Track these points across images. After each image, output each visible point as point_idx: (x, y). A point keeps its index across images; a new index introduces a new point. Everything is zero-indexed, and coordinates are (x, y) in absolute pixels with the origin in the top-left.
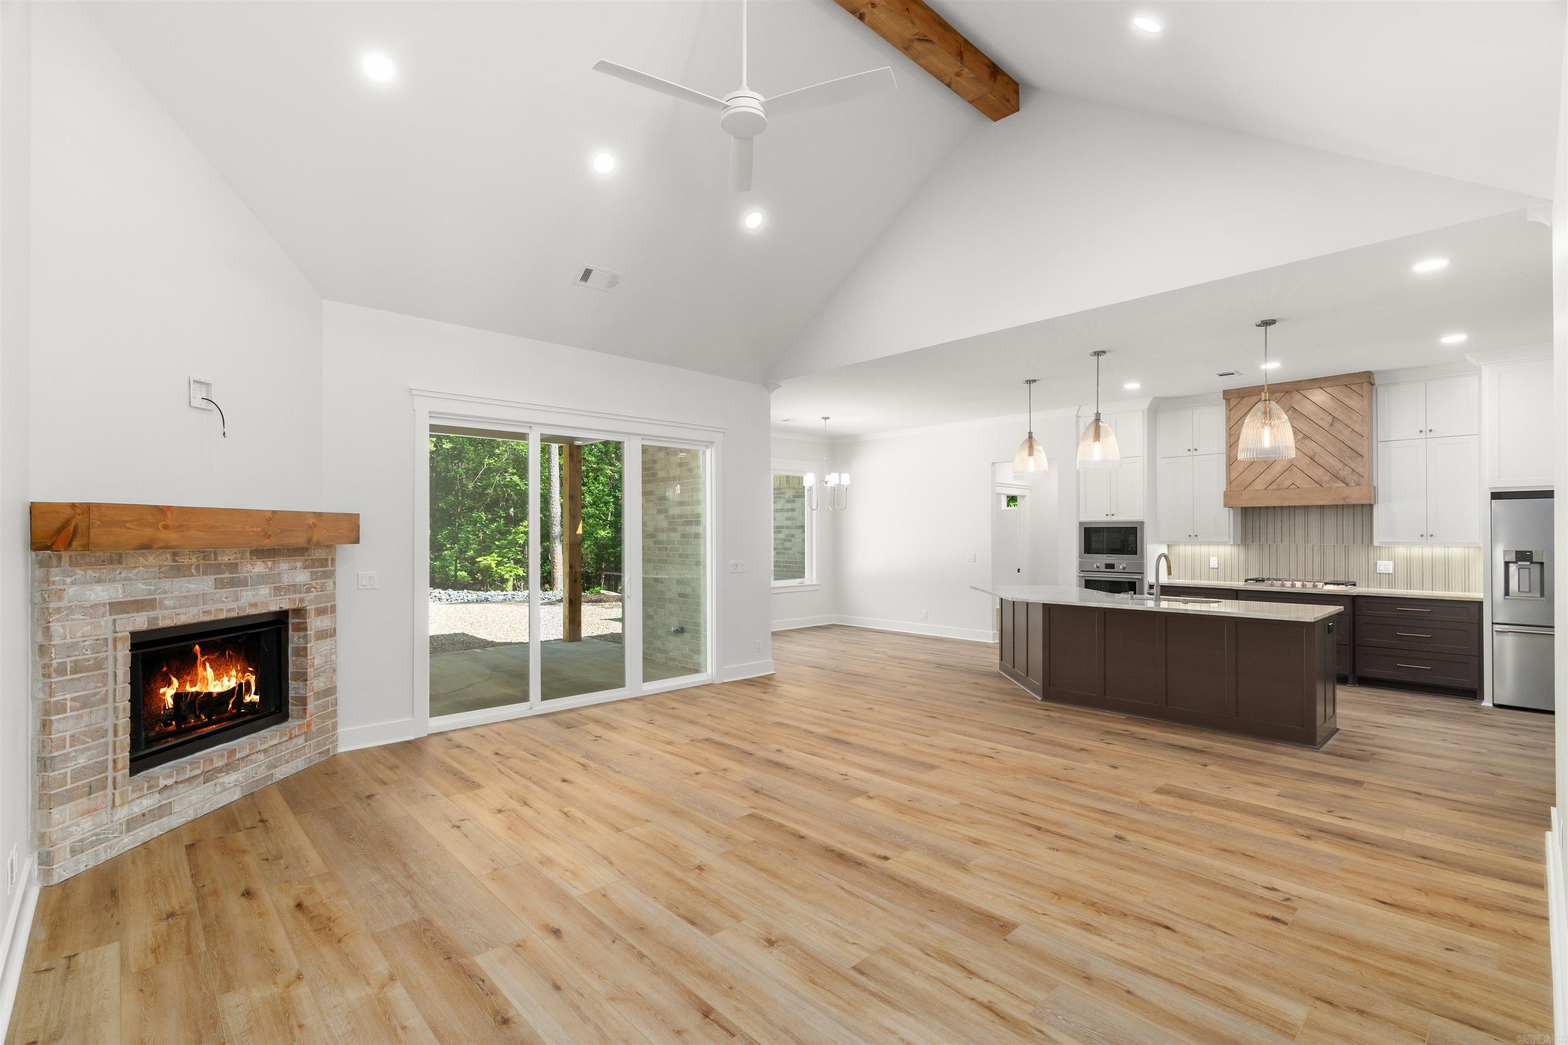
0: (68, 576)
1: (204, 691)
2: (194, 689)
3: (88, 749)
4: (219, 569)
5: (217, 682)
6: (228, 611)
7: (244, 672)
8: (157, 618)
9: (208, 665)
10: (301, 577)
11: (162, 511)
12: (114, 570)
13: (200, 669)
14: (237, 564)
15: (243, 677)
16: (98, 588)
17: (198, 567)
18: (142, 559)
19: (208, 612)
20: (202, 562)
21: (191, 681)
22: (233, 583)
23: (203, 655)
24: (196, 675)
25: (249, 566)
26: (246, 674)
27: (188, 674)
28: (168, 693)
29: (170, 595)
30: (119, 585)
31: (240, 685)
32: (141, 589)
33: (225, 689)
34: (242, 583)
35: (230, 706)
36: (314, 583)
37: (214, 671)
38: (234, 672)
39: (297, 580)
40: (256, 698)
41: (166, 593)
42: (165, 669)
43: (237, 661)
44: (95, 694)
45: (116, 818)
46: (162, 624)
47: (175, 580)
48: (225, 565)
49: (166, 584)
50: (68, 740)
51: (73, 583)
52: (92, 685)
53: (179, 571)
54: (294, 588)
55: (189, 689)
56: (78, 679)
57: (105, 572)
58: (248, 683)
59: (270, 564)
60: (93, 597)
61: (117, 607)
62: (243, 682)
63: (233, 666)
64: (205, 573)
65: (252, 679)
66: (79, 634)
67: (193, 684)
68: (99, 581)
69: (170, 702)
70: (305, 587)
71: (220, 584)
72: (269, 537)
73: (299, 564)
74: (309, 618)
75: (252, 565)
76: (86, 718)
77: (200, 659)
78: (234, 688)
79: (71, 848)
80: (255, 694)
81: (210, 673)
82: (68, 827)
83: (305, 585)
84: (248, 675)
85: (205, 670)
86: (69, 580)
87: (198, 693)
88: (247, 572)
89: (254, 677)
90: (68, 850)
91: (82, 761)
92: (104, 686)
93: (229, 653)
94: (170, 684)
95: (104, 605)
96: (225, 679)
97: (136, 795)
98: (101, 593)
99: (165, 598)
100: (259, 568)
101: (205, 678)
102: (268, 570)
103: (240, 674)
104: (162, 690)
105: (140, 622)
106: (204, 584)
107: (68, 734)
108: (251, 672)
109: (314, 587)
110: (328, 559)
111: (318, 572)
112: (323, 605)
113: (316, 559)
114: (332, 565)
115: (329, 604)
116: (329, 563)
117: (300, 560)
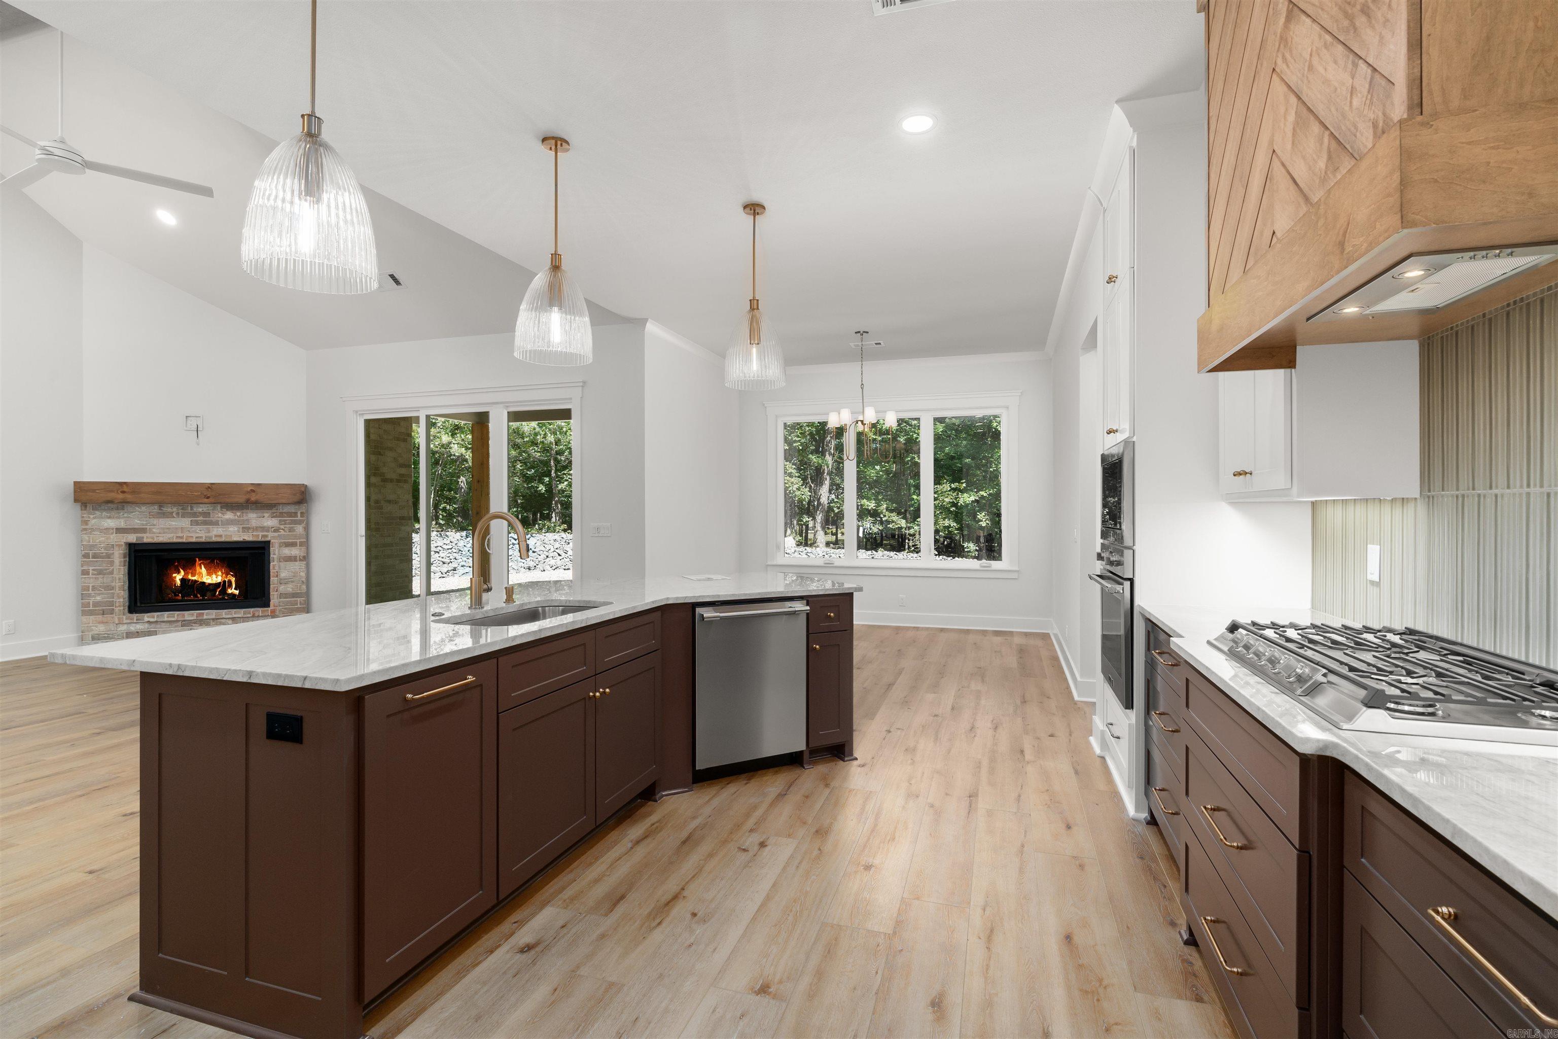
0: (91, 514)
1: (200, 580)
2: (194, 578)
3: (102, 594)
4: (195, 515)
5: (208, 577)
6: (197, 537)
7: (227, 574)
8: (143, 538)
9: (203, 566)
10: (268, 522)
11: (121, 484)
12: (119, 513)
13: (198, 568)
14: (208, 513)
15: (227, 577)
16: (109, 521)
17: (178, 514)
18: (137, 508)
19: (182, 537)
20: (180, 511)
21: (192, 573)
22: (205, 523)
23: (200, 561)
24: (195, 570)
25: (220, 515)
27: (190, 569)
28: (178, 578)
29: (157, 527)
30: (122, 520)
31: (224, 582)
32: (137, 523)
33: (214, 582)
34: (216, 523)
35: (218, 592)
36: (282, 527)
37: (207, 571)
38: (219, 574)
39: (266, 524)
40: (236, 592)
41: (154, 525)
42: (176, 564)
43: (223, 567)
44: (106, 570)
45: (119, 629)
46: (146, 540)
47: (161, 520)
48: (200, 513)
49: (155, 521)
50: (91, 588)
51: (94, 518)
52: (104, 565)
53: (164, 515)
54: (263, 529)
55: (190, 577)
56: (96, 561)
57: (113, 513)
58: (230, 582)
59: (238, 514)
60: (106, 524)
61: (119, 530)
62: (227, 580)
63: (220, 570)
64: (183, 516)
65: (233, 579)
66: (98, 541)
67: (193, 575)
68: (109, 518)
69: (178, 583)
71: (192, 523)
72: (208, 498)
73: (266, 515)
74: (272, 547)
75: (222, 514)
76: (100, 579)
77: (199, 563)
78: (220, 583)
79: (92, 636)
80: (236, 589)
81: (204, 570)
82: (91, 626)
83: (272, 528)
84: (230, 577)
85: (201, 568)
86: (92, 516)
87: (196, 581)
88: (219, 517)
90: (90, 637)
91: (98, 598)
92: (112, 566)
93: (218, 561)
94: (179, 572)
95: (113, 529)
96: (214, 576)
97: (128, 621)
98: (111, 523)
99: (153, 528)
100: (229, 515)
101: (200, 574)
102: (237, 518)
103: (224, 575)
104: (174, 575)
105: (132, 538)
106: (185, 522)
107: (91, 585)
108: (232, 575)
109: (282, 529)
110: (297, 513)
111: (287, 520)
112: (290, 541)
113: (285, 513)
114: (301, 517)
115: (298, 541)
116: (299, 515)
117: (267, 512)
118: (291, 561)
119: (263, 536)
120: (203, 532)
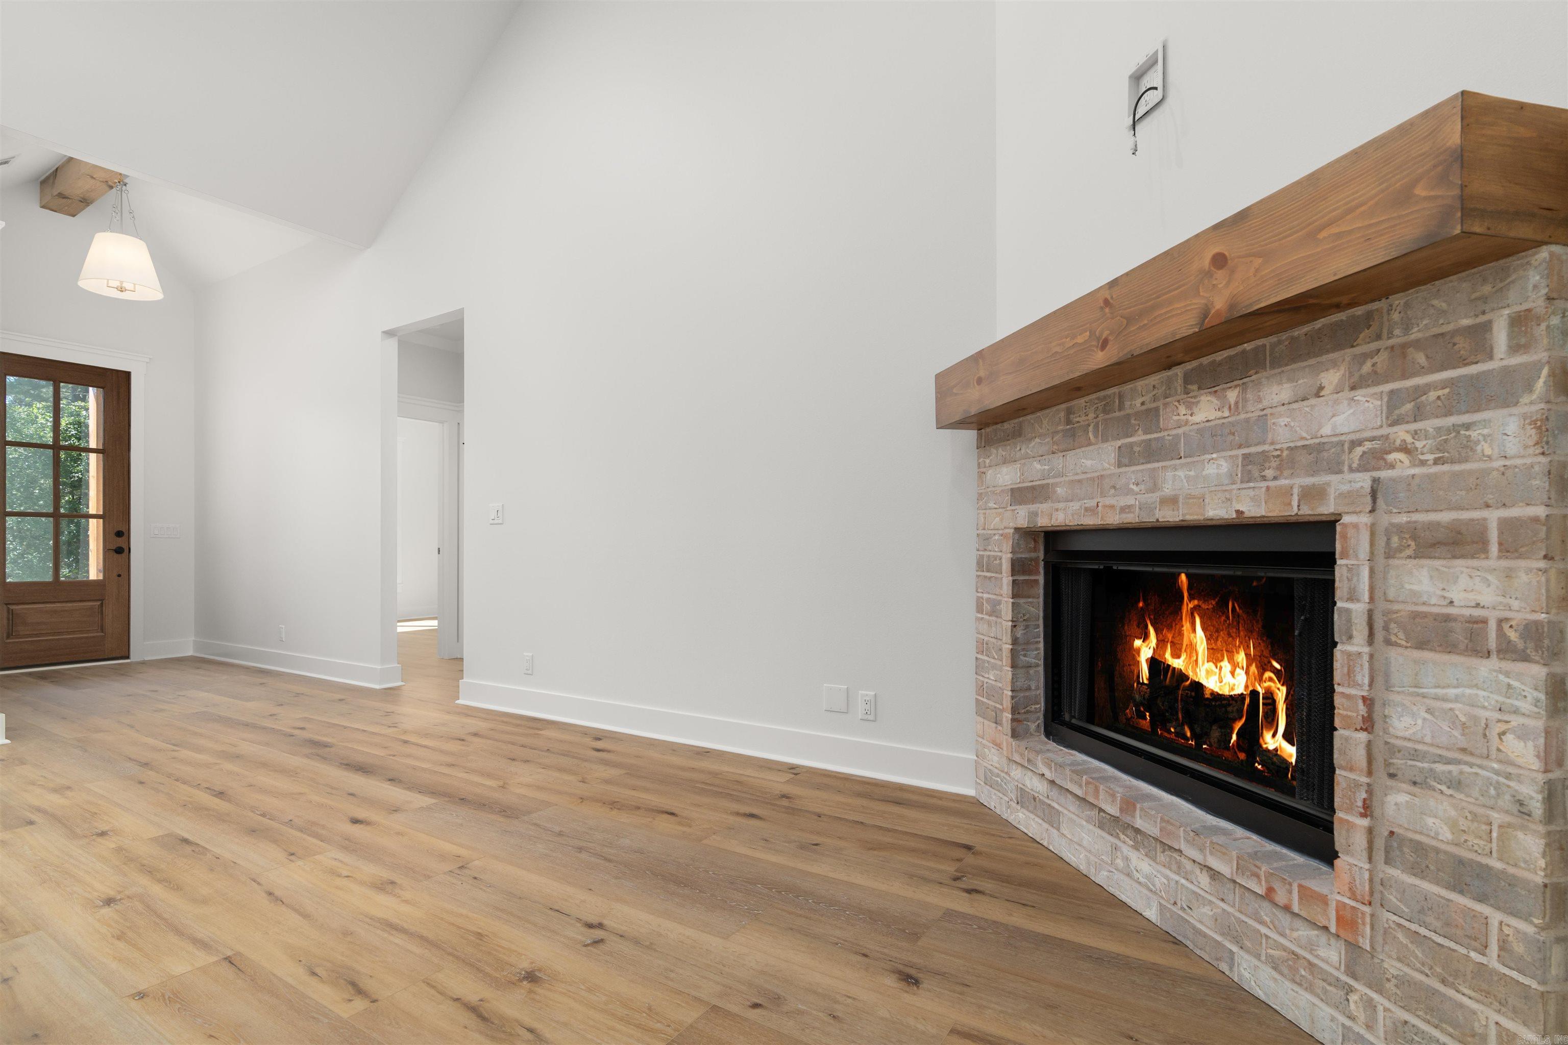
0: (987, 457)
1: (1194, 675)
2: (1177, 663)
4: (1126, 425)
5: (1213, 666)
7: (1264, 667)
9: (1197, 624)
10: (1339, 419)
12: (1016, 446)
13: (1186, 626)
14: (1157, 409)
15: (1260, 680)
17: (1096, 428)
18: (1036, 426)
20: (1102, 417)
21: (1173, 644)
22: (1150, 453)
23: (1191, 598)
24: (1181, 634)
25: (1182, 410)
26: (1268, 674)
27: (1170, 627)
28: (1143, 653)
29: (1063, 479)
30: (1018, 467)
31: (1254, 694)
32: (1036, 471)
33: (1226, 691)
34: (1171, 449)
35: (1234, 737)
36: (1401, 433)
37: (1208, 639)
38: (1241, 657)
39: (1326, 430)
40: (1290, 752)
41: (1059, 475)
42: (1141, 604)
43: (1249, 629)
44: (998, 603)
47: (1070, 454)
48: (1137, 415)
50: (985, 646)
51: (990, 465)
52: (997, 590)
55: (1169, 656)
56: (989, 579)
58: (1270, 702)
59: (1232, 395)
62: (1261, 691)
63: (1241, 643)
64: (1106, 438)
65: (1281, 693)
66: (992, 526)
67: (1177, 652)
69: (1148, 671)
70: (1359, 450)
71: (1126, 457)
73: (1331, 378)
75: (1189, 406)
77: (1188, 605)
78: (1242, 697)
80: (1285, 736)
81: (1199, 637)
83: (1354, 444)
84: (1271, 679)
85: (1193, 629)
86: (988, 462)
87: (1182, 675)
88: (1179, 424)
89: (1284, 689)
91: (991, 678)
93: (1234, 607)
94: (1146, 635)
96: (1226, 665)
99: (1058, 484)
100: (1201, 409)
101: (1193, 647)
102: (1227, 414)
103: (1253, 668)
104: (1136, 641)
105: (1022, 517)
107: (985, 639)
108: (1276, 673)
109: (1405, 449)
110: (1486, 327)
111: (1428, 388)
112: (1446, 517)
113: (1417, 344)
114: (1515, 348)
115: (1493, 517)
116: (1500, 337)
117: (1335, 364)
118: (1450, 647)
119: (1308, 494)
120: (1142, 487)
